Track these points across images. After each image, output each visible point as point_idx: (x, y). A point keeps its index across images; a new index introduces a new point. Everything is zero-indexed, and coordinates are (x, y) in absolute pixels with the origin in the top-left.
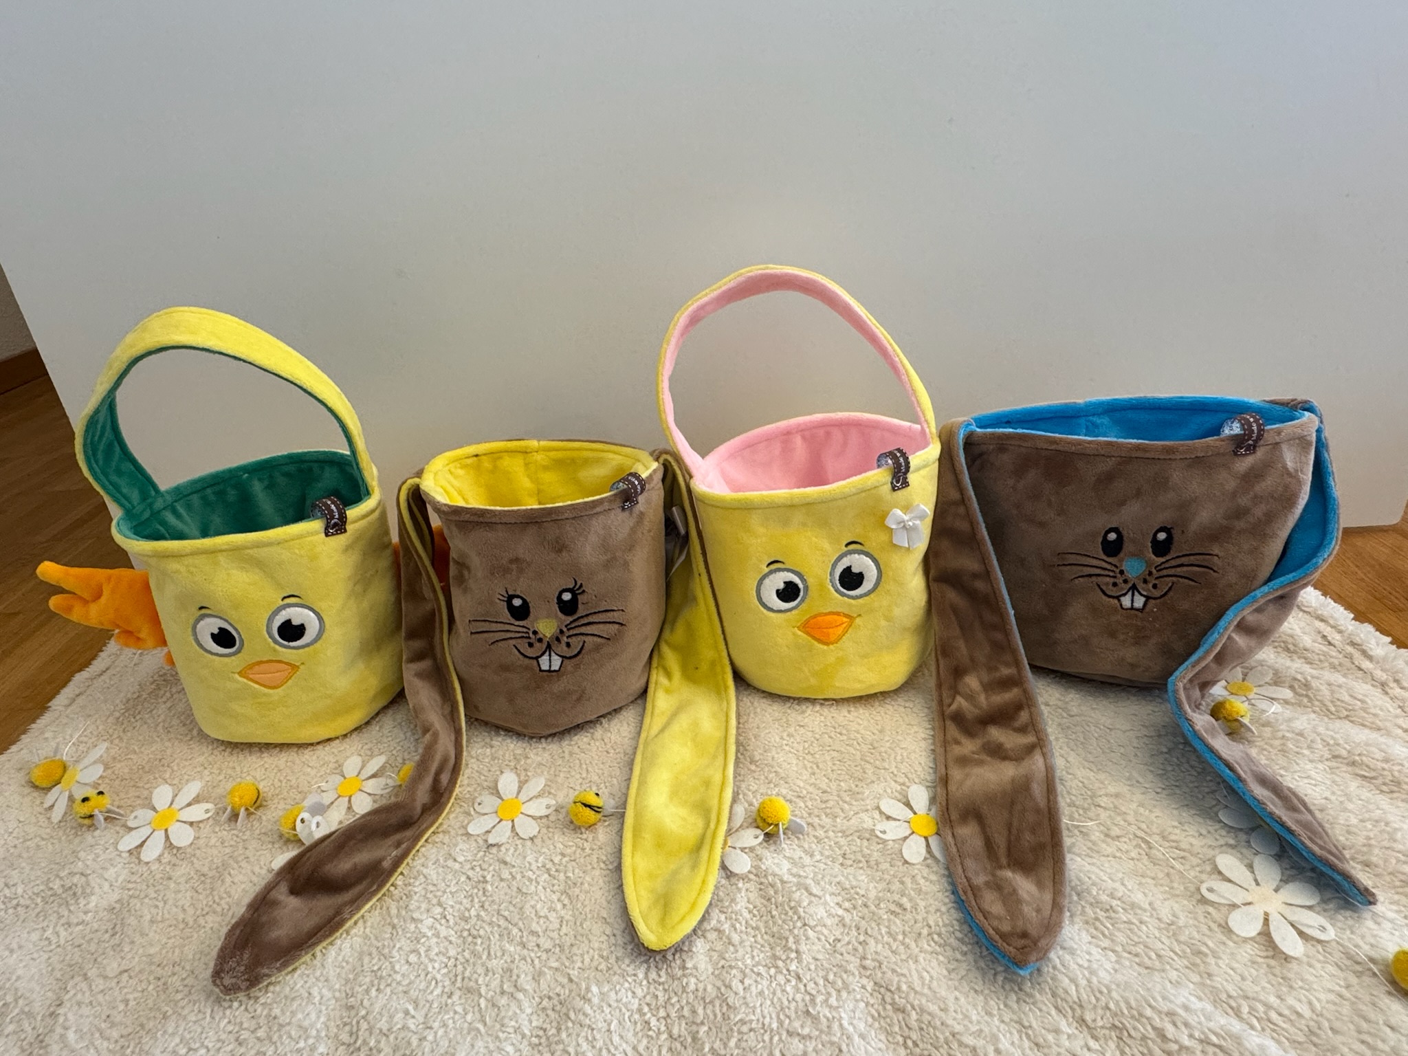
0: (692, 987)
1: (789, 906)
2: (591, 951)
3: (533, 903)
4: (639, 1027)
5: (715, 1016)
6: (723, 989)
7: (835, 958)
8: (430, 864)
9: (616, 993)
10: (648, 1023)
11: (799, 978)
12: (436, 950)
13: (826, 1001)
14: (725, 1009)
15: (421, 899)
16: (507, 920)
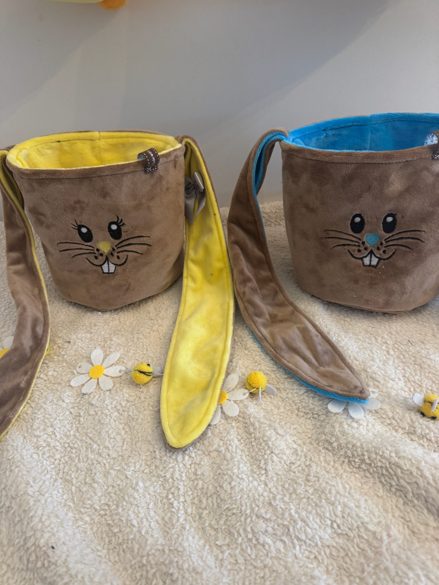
0: (200, 486)
1: (263, 439)
2: (141, 461)
3: (107, 429)
4: (166, 506)
5: (213, 505)
6: (218, 489)
7: (290, 475)
8: (48, 403)
9: (154, 487)
10: (172, 504)
11: (266, 485)
12: (48, 455)
13: (282, 499)
14: (219, 501)
15: (41, 422)
16: (91, 439)
